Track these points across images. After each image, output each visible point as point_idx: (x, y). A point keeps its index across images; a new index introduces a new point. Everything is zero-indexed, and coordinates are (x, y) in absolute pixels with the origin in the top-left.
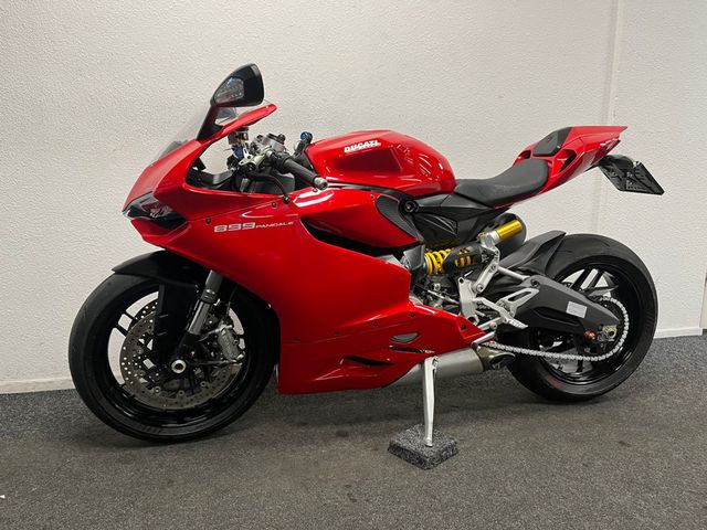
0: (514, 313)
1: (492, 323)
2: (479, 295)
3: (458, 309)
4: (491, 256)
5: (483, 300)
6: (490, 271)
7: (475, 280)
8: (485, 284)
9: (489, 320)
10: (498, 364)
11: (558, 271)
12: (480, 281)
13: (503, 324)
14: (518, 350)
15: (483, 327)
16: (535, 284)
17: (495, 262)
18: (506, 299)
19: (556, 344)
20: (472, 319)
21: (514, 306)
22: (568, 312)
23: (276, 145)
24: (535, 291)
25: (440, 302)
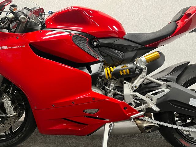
0: (155, 102)
1: (143, 107)
2: (135, 91)
3: (123, 98)
4: (141, 70)
5: (137, 94)
6: (141, 78)
7: (132, 83)
8: (138, 85)
9: (141, 105)
10: (150, 130)
11: (185, 81)
12: (135, 83)
13: (149, 108)
14: (161, 123)
15: (138, 109)
16: (168, 86)
17: (144, 73)
18: (150, 94)
19: (188, 121)
20: (131, 104)
21: (155, 98)
22: (190, 104)
23: (27, 12)
24: (167, 90)
25: (112, 93)
